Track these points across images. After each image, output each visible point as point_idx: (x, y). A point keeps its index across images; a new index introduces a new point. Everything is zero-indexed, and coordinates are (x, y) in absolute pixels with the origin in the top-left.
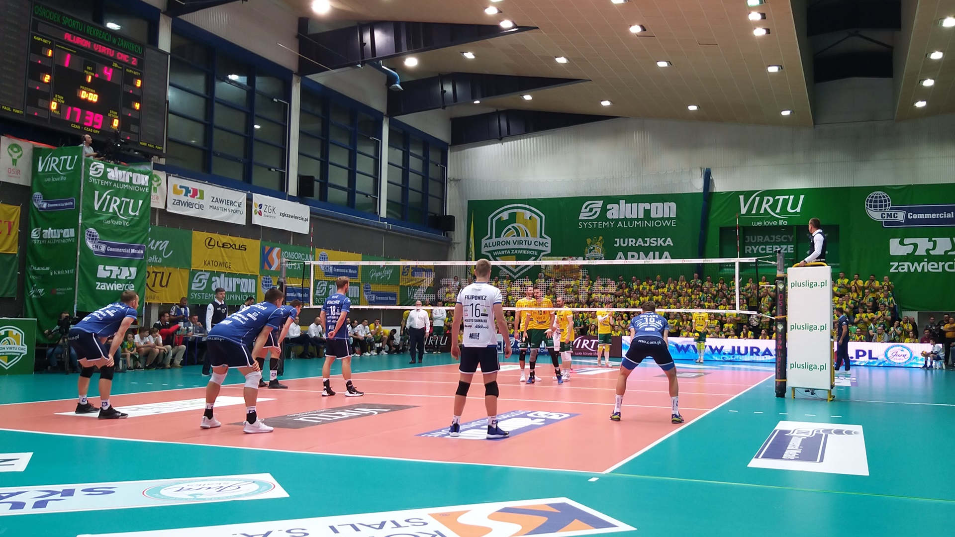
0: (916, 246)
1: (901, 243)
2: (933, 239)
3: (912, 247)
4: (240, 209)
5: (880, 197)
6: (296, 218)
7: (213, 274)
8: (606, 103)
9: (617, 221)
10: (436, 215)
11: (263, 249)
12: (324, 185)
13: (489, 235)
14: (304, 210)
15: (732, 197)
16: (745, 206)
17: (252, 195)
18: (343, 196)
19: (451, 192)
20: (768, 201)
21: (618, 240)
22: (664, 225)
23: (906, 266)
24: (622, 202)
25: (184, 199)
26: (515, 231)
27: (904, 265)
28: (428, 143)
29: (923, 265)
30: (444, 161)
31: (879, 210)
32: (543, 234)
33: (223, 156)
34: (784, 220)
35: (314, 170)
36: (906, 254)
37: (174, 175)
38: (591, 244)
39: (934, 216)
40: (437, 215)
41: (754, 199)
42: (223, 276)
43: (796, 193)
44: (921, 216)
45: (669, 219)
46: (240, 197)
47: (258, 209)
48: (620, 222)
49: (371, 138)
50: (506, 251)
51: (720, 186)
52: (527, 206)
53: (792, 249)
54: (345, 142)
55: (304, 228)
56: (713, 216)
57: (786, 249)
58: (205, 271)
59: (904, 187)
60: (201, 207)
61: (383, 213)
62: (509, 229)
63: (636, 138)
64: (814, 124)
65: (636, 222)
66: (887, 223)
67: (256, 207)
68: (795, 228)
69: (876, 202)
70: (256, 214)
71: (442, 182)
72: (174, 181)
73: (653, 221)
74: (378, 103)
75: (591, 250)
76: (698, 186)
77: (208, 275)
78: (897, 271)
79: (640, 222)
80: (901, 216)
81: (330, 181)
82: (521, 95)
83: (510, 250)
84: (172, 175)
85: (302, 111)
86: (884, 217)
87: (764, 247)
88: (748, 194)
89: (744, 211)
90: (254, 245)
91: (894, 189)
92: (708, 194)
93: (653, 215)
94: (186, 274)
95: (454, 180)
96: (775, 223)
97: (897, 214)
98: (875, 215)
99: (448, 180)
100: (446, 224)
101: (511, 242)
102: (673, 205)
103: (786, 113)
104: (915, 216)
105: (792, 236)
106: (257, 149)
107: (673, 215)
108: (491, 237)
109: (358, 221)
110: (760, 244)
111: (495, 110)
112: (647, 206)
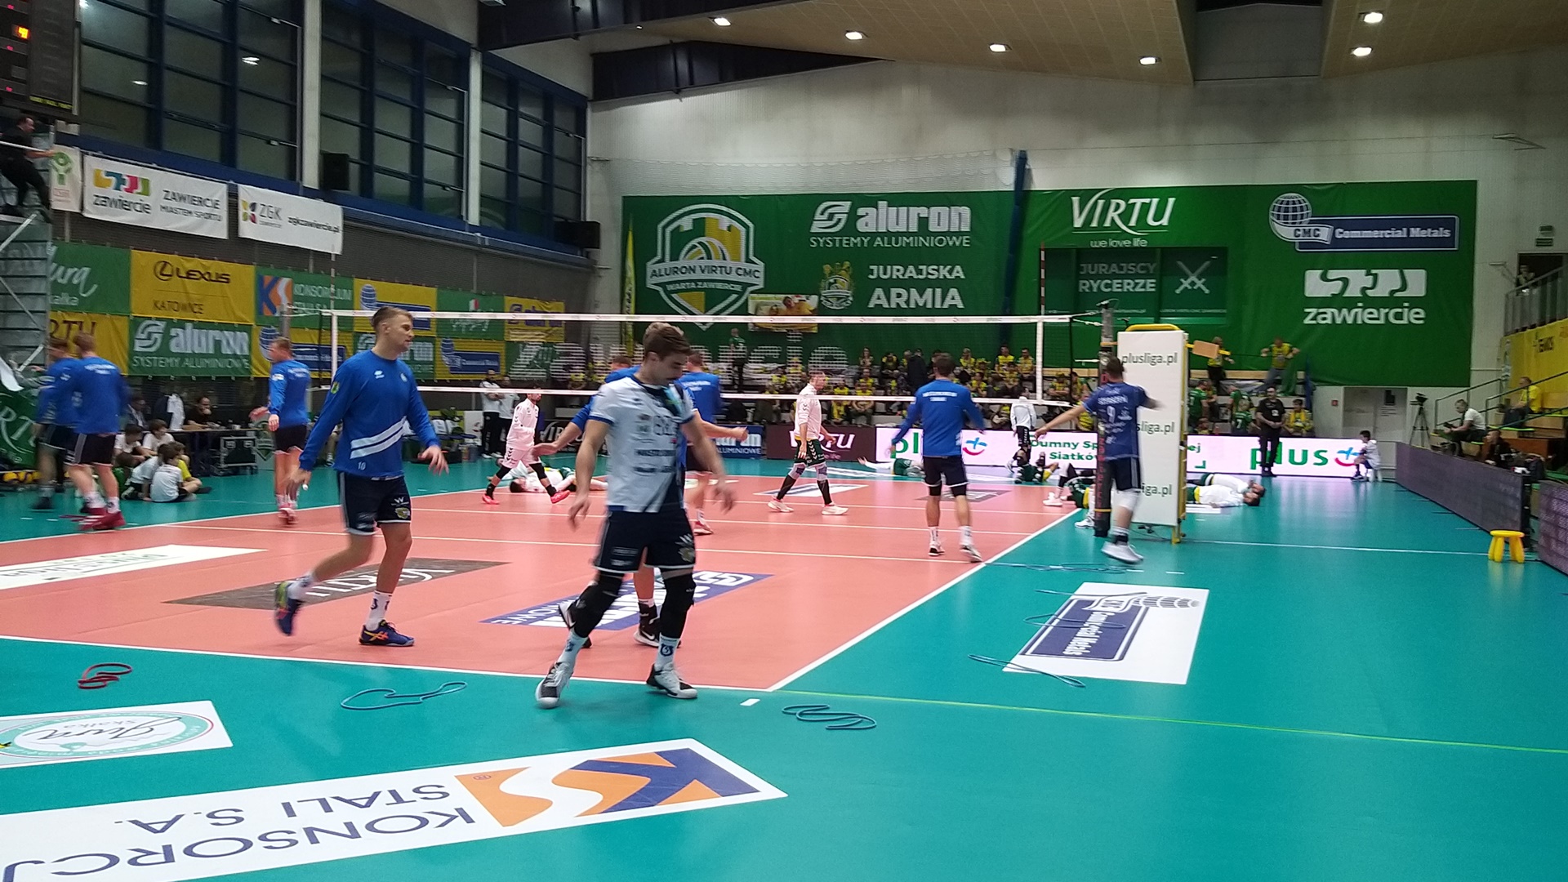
0: (1345, 281)
1: (1324, 278)
2: (1374, 271)
3: (1340, 283)
4: (216, 212)
5: (1294, 203)
6: (318, 226)
7: (171, 323)
8: (854, 36)
9: (873, 235)
10: (566, 219)
11: (260, 280)
12: (368, 169)
13: (659, 257)
14: (332, 214)
15: (1061, 199)
16: (1081, 213)
17: (237, 186)
18: (402, 187)
19: (593, 181)
20: (1118, 206)
21: (874, 267)
22: (951, 243)
23: (1329, 315)
24: (882, 204)
25: (114, 194)
26: (703, 251)
27: (1325, 313)
28: (551, 96)
29: (1356, 313)
30: (581, 129)
31: (1293, 223)
32: (752, 258)
33: (184, 119)
34: (1142, 237)
35: (348, 144)
36: (1329, 296)
37: (95, 153)
38: (831, 274)
39: (1376, 234)
40: (570, 221)
41: (1096, 203)
42: (189, 326)
43: (1162, 193)
44: (1356, 234)
45: (959, 234)
46: (217, 191)
47: (249, 212)
48: (879, 239)
49: (450, 88)
50: (688, 284)
51: (1042, 180)
52: (724, 209)
53: (1153, 285)
54: (405, 95)
55: (332, 244)
56: (1029, 231)
57: (1144, 286)
58: (158, 319)
59: (1331, 186)
60: (145, 208)
61: (474, 217)
62: (695, 246)
63: (907, 94)
64: (1195, 80)
65: (905, 238)
66: (1303, 245)
67: (245, 209)
68: (1159, 252)
69: (1286, 210)
70: (245, 220)
71: (578, 163)
72: (94, 163)
73: (932, 238)
74: (463, 28)
75: (831, 284)
76: (1006, 180)
77: (162, 325)
78: (1314, 322)
79: (911, 238)
80: (1325, 234)
81: (378, 162)
82: (711, 18)
83: (695, 281)
84: (90, 152)
85: (324, 38)
86: (1299, 236)
87: (1109, 282)
88: (1086, 195)
89: (1078, 223)
90: (244, 275)
91: (1314, 190)
92: (1022, 193)
93: (933, 227)
94: (123, 324)
95: (598, 160)
96: (1127, 243)
97: (1318, 230)
98: (1285, 232)
99: (588, 160)
100: (585, 236)
101: (698, 269)
102: (966, 211)
103: (1148, 61)
104: (1347, 234)
105: (1154, 265)
106: (246, 109)
107: (966, 228)
108: (662, 261)
109: (430, 232)
110: (1103, 277)
111: (668, 42)
112: (923, 211)
